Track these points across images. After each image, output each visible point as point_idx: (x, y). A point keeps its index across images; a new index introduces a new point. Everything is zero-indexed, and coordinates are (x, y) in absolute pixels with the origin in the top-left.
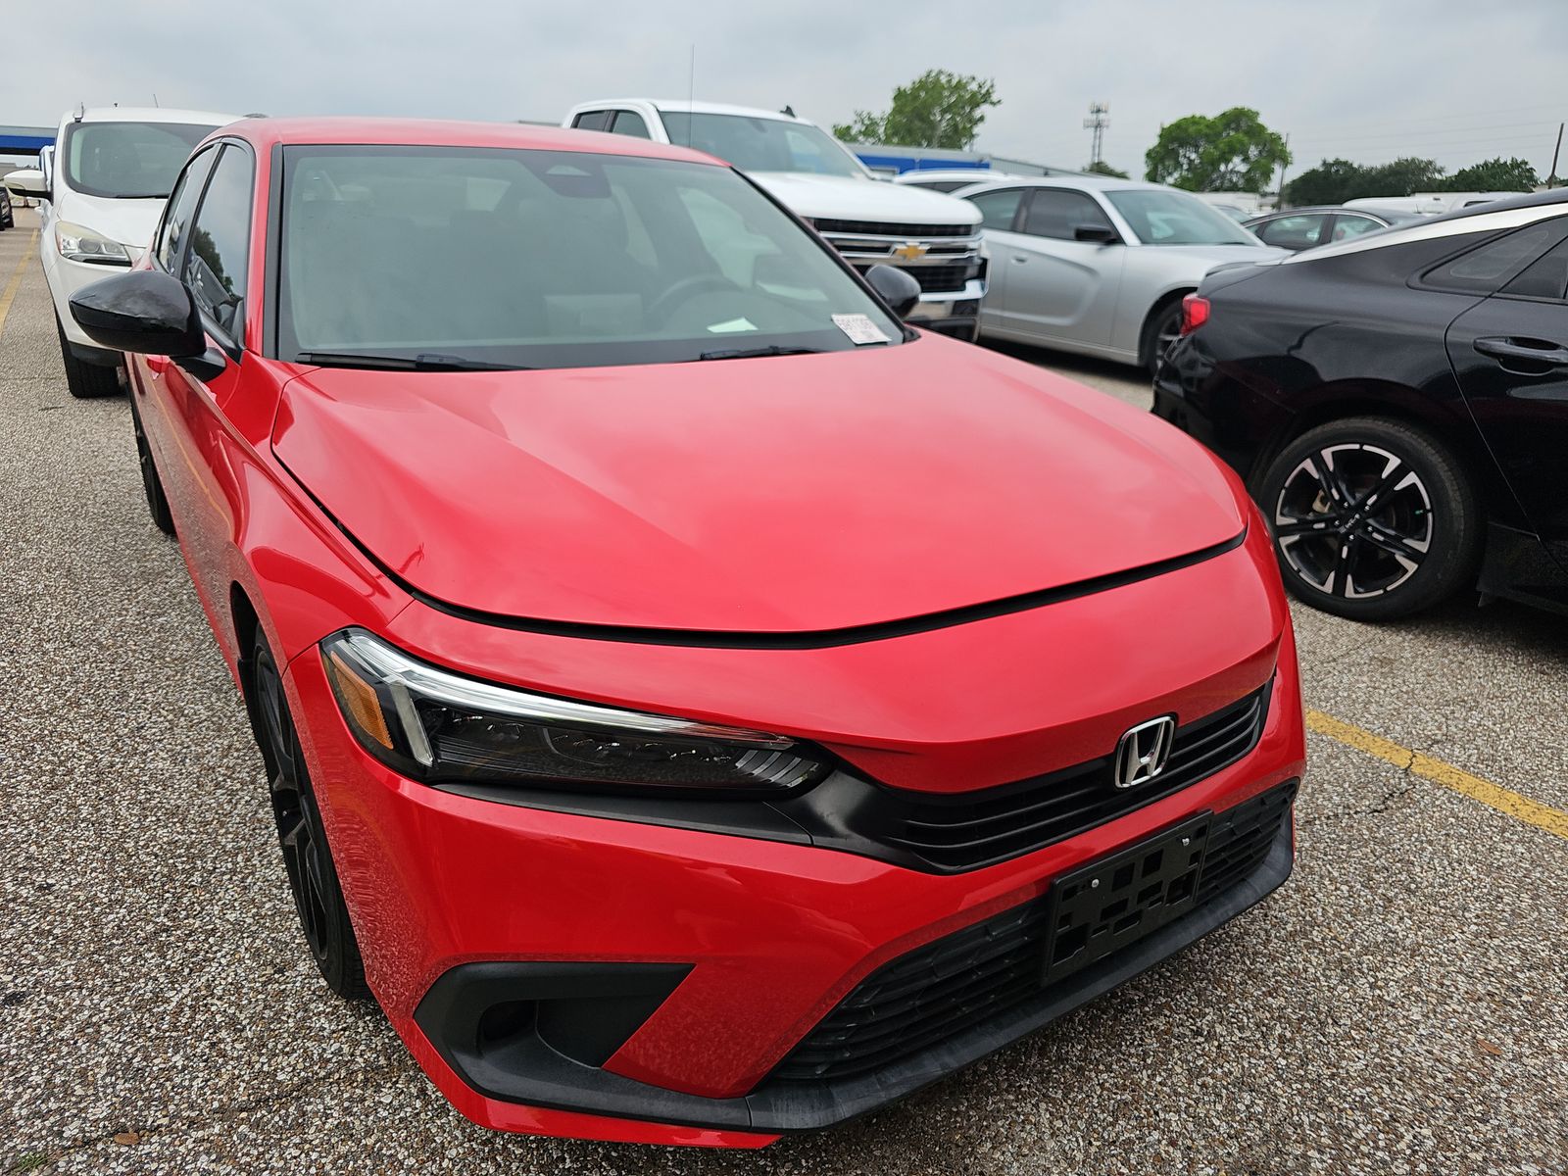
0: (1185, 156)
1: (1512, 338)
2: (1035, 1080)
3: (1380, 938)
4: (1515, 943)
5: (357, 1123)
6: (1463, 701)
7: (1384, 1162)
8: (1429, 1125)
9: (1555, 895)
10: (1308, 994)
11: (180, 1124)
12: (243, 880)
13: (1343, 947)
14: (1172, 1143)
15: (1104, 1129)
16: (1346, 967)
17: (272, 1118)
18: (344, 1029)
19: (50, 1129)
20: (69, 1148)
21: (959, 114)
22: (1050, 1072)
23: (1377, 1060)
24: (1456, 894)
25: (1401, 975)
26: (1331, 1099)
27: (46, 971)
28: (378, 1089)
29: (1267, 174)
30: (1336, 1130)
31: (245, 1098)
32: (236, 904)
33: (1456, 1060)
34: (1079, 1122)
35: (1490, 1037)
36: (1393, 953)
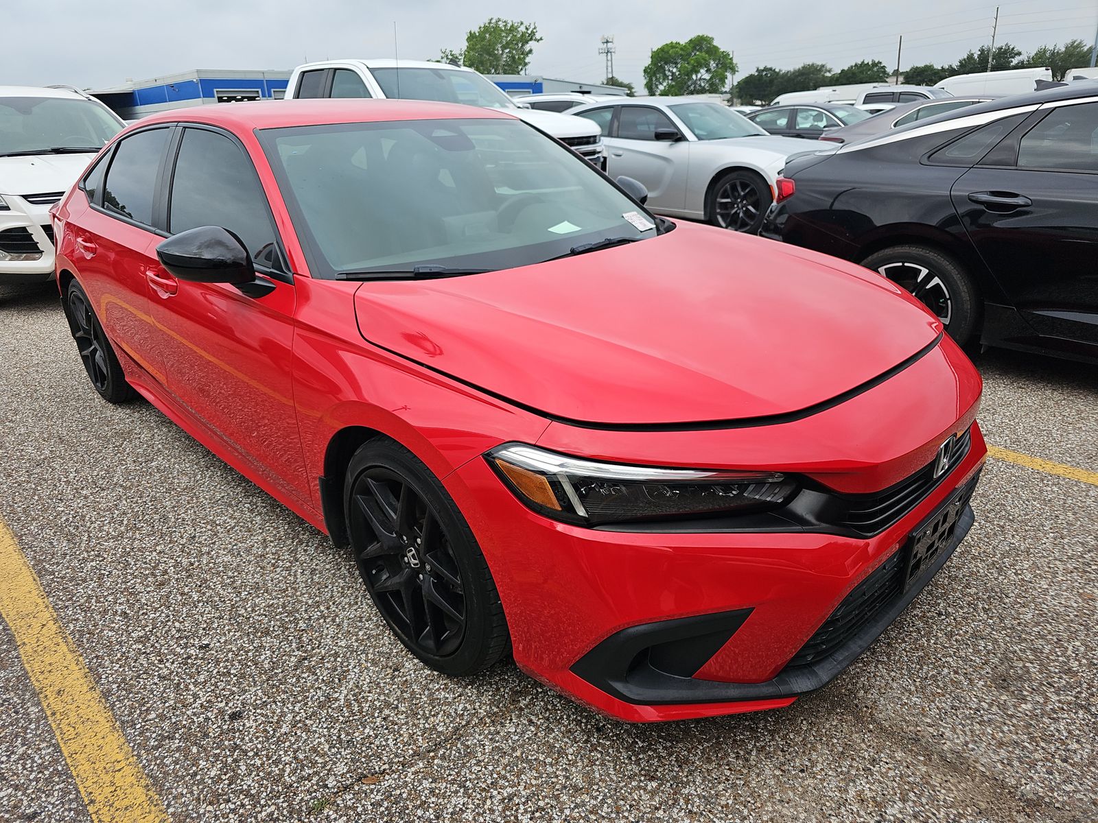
0: (669, 71)
1: (990, 192)
2: (868, 653)
3: (1008, 548)
4: (1076, 539)
5: (504, 746)
6: (988, 410)
7: (1065, 662)
8: (1077, 640)
9: (1084, 511)
10: (986, 584)
11: (396, 767)
12: (333, 621)
13: (991, 556)
14: (956, 673)
15: (917, 672)
16: (998, 566)
17: (451, 752)
18: (460, 696)
19: (317, 784)
20: (337, 793)
21: (515, 49)
22: (874, 648)
23: (1037, 612)
24: (1034, 518)
25: (1028, 566)
26: (1024, 636)
27: (244, 697)
28: (503, 725)
29: (723, 80)
30: (1034, 651)
31: (427, 745)
32: (340, 636)
33: (1075, 605)
34: (903, 671)
35: (1086, 590)
36: (1018, 555)
